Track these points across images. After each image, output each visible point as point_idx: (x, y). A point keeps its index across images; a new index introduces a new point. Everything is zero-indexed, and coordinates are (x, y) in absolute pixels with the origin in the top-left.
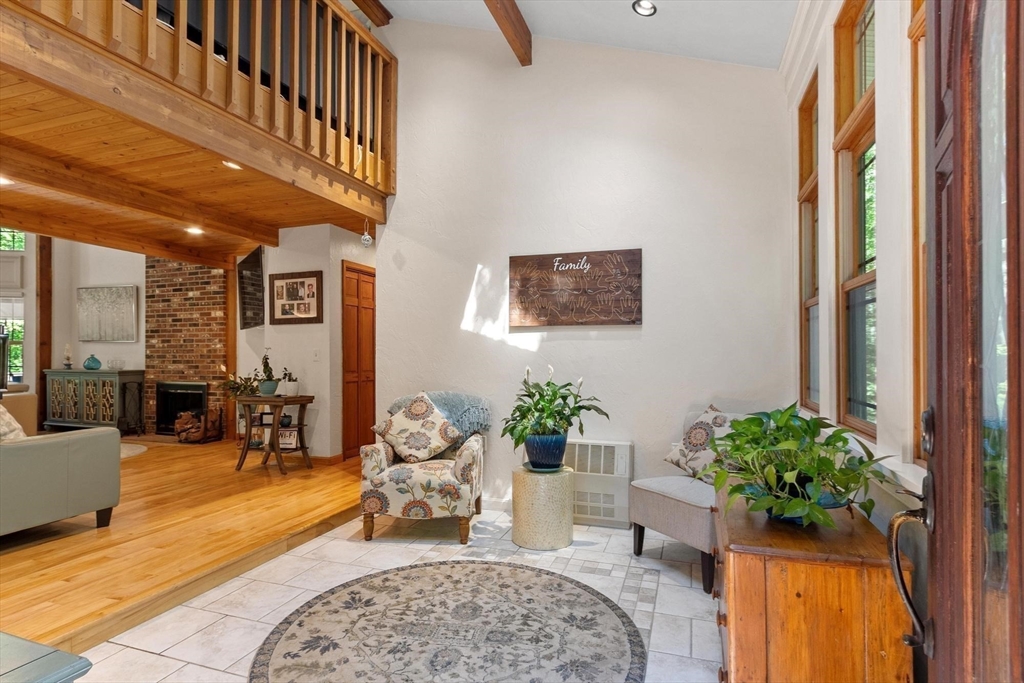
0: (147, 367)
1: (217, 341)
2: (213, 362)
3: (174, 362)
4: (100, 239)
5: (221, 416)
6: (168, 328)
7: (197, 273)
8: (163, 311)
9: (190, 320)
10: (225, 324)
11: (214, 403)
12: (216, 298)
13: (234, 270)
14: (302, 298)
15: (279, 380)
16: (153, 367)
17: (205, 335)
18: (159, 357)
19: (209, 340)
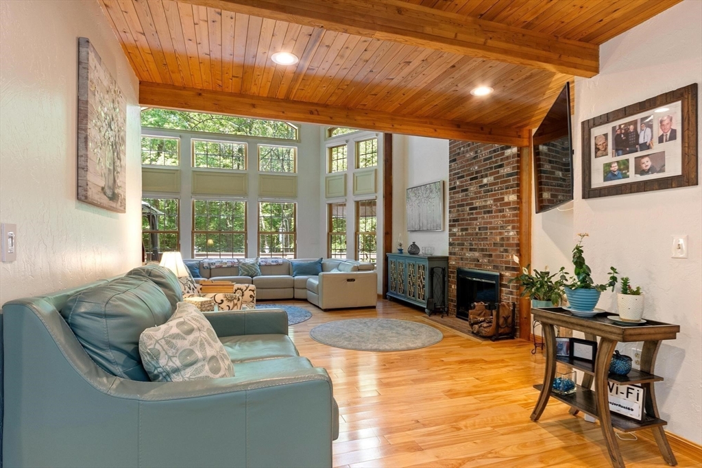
0: (450, 253)
1: (510, 228)
2: (506, 251)
3: (471, 250)
4: (396, 126)
5: (514, 310)
6: (466, 217)
7: (491, 158)
8: (462, 200)
9: (485, 207)
10: (519, 209)
11: (508, 297)
12: (509, 181)
13: (529, 146)
14: (645, 146)
15: (603, 288)
16: (454, 254)
17: (498, 222)
18: (459, 244)
19: (502, 227)
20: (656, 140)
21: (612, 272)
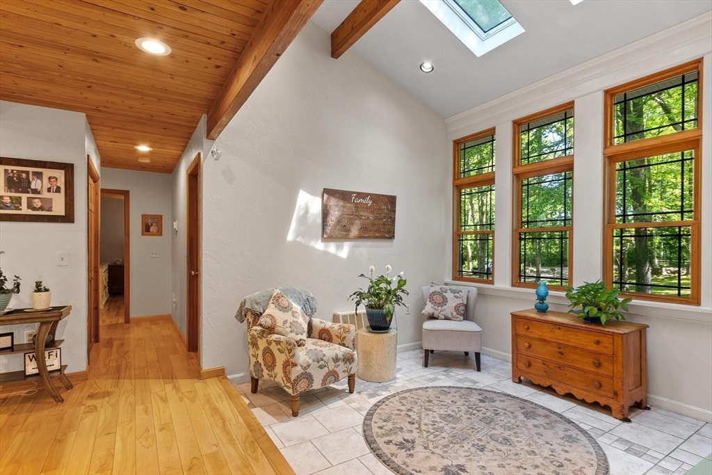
20: (45, 189)
21: (16, 279)
